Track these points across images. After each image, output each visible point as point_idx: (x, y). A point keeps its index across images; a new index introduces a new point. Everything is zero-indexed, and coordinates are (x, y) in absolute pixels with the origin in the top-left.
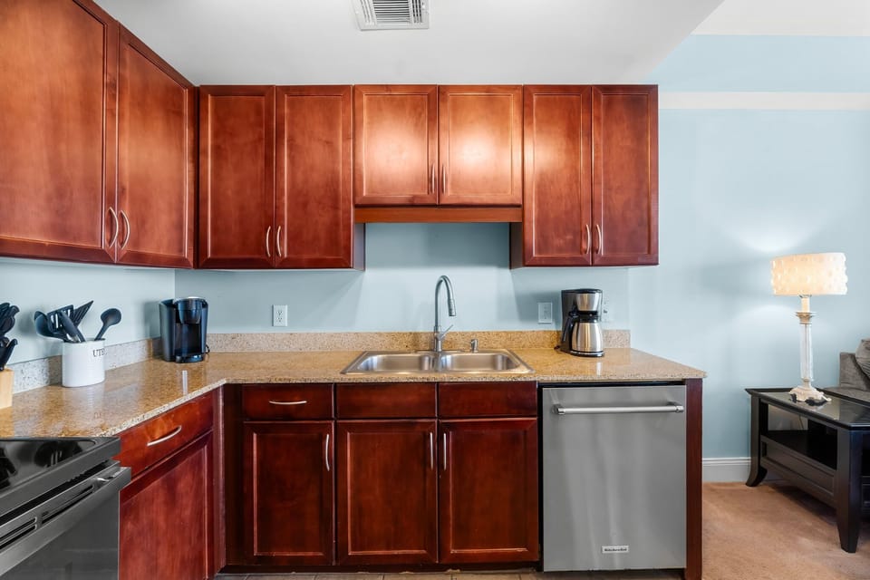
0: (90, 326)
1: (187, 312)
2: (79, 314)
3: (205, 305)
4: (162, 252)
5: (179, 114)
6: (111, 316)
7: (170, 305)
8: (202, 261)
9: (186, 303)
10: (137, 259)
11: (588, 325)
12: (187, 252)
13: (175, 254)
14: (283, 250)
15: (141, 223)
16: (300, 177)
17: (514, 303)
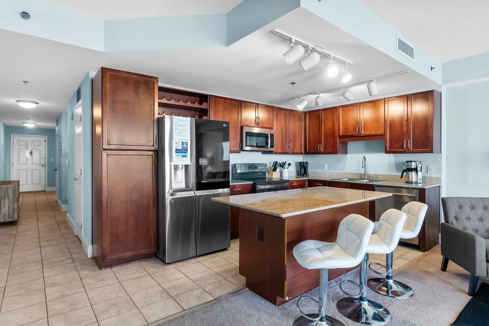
0: (286, 166)
1: (303, 164)
2: (285, 163)
3: (307, 163)
4: (298, 151)
5: (301, 119)
6: (289, 164)
7: (300, 163)
8: (306, 153)
9: (303, 162)
10: (293, 153)
11: (410, 173)
12: (303, 151)
13: (300, 151)
14: (322, 150)
15: (294, 146)
16: (326, 131)
17: (395, 166)
